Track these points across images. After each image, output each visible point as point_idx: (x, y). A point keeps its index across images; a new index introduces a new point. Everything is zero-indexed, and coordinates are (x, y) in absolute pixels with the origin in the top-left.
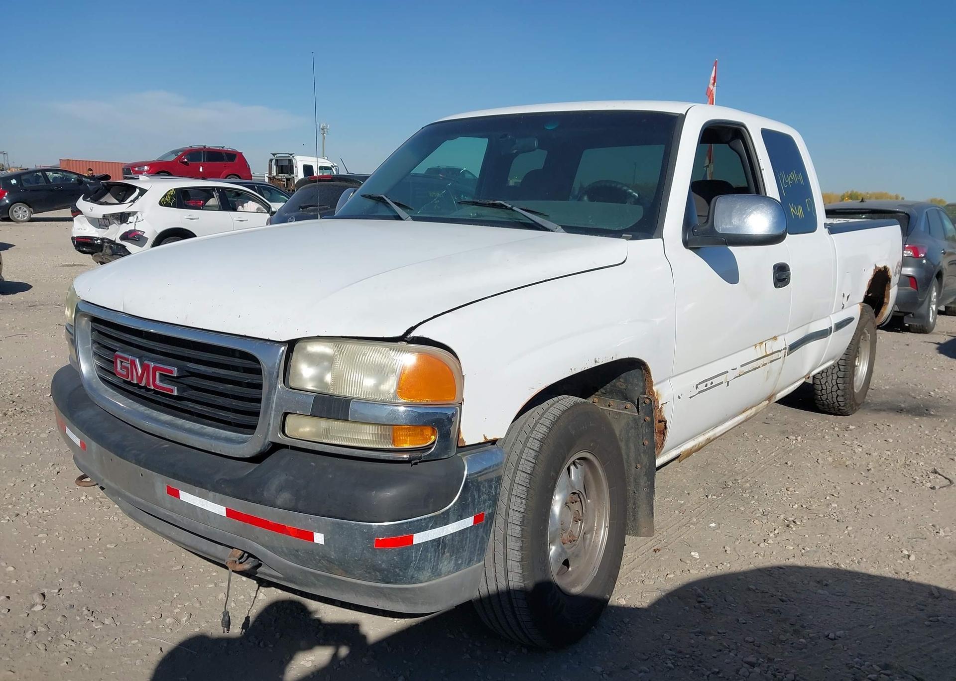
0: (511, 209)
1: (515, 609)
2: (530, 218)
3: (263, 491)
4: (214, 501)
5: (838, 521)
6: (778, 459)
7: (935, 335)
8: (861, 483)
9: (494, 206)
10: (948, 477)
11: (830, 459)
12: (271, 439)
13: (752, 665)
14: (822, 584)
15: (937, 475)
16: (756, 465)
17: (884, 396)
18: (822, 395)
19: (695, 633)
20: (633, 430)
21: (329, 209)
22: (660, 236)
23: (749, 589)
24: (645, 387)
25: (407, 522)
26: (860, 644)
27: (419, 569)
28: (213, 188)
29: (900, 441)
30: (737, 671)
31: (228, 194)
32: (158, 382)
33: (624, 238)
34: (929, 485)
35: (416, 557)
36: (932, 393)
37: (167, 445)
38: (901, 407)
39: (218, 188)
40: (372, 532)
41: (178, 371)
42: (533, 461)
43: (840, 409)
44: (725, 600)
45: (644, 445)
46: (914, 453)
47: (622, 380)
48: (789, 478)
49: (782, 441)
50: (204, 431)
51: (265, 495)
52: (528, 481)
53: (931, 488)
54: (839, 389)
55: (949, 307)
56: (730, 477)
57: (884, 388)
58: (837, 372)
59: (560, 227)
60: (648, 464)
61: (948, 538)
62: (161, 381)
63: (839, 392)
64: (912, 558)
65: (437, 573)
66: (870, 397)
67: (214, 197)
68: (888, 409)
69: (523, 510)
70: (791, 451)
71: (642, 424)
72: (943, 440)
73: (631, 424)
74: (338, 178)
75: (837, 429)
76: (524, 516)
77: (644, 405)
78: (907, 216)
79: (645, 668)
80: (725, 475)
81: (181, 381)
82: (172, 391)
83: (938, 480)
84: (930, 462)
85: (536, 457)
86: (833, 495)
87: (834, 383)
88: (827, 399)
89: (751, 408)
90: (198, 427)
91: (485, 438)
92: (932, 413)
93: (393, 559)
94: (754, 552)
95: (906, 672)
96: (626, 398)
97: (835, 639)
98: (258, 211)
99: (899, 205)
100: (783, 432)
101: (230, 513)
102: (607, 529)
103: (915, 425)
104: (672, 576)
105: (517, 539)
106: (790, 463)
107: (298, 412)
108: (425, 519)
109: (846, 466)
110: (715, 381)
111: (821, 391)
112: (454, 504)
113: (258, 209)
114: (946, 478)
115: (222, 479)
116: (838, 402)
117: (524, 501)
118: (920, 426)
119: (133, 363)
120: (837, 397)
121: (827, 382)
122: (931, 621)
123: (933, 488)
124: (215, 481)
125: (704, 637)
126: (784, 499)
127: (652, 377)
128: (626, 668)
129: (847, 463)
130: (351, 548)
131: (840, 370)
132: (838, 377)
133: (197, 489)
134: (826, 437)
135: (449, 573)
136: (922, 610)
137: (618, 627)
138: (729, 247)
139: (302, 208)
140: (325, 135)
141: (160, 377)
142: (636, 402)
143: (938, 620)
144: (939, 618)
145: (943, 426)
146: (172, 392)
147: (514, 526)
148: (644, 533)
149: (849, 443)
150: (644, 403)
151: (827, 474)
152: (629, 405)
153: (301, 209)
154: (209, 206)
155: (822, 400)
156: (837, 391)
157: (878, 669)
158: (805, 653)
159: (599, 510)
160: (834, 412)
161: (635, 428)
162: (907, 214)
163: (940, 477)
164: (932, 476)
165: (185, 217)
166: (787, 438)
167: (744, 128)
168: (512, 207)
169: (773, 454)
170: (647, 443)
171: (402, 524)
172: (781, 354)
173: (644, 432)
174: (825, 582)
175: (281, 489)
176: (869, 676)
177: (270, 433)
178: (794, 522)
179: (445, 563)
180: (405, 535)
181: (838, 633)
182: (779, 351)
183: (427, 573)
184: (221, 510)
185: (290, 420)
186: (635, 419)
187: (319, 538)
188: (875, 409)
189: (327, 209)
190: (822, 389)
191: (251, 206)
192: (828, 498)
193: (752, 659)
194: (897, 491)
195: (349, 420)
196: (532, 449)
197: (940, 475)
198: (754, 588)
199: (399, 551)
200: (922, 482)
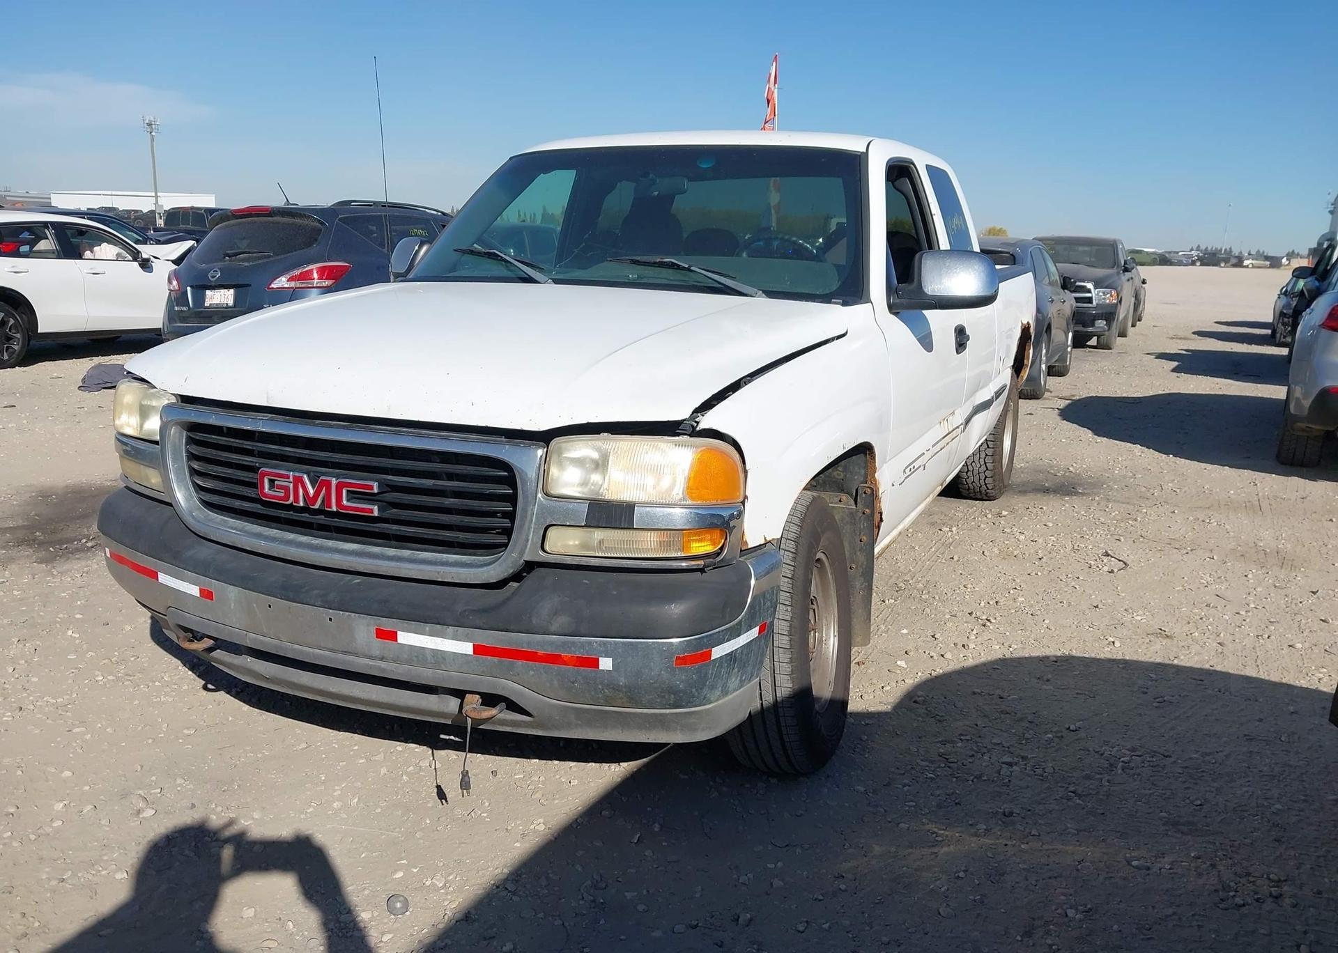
0: (689, 270)
1: (783, 728)
2: (719, 280)
3: (530, 617)
4: (455, 638)
5: (1032, 615)
6: (940, 554)
7: (1047, 401)
8: (1039, 574)
9: (662, 265)
10: (1121, 559)
11: (996, 550)
12: (527, 557)
13: (1010, 764)
14: (1043, 680)
15: (1109, 557)
16: (920, 563)
17: (1022, 476)
18: (968, 478)
19: (940, 742)
20: (848, 526)
21: (272, 256)
22: (869, 301)
23: (974, 693)
24: (866, 476)
25: (707, 636)
26: (1101, 732)
27: (713, 687)
28: (45, 225)
29: (1060, 524)
30: (999, 772)
31: (69, 232)
32: (345, 502)
33: (835, 303)
34: (1106, 569)
35: (712, 673)
36: (1071, 469)
37: (358, 580)
38: (1046, 487)
39: (52, 223)
40: (672, 649)
41: (379, 487)
42: (792, 564)
43: (987, 493)
44: (955, 707)
45: (861, 541)
46: (1079, 536)
47: (840, 469)
48: (961, 574)
49: (936, 534)
50: (419, 557)
51: (534, 622)
52: (791, 586)
53: (1110, 572)
54: (987, 469)
55: (1055, 366)
56: (898, 578)
57: (1019, 467)
58: (986, 449)
59: (761, 292)
60: (865, 563)
61: (1144, 621)
62: (348, 501)
63: (988, 474)
64: (1117, 644)
65: (725, 693)
66: (1016, 478)
67: (48, 239)
68: (1033, 490)
69: (789, 618)
70: (951, 544)
71: (860, 517)
72: (1102, 520)
73: (847, 518)
74: (279, 211)
75: (989, 516)
76: (791, 625)
77: (864, 495)
78: (1012, 257)
79: (906, 781)
80: (891, 577)
81: (379, 498)
82: (371, 511)
83: (1112, 563)
84: (1097, 544)
85: (794, 559)
86: (1016, 589)
87: (982, 463)
88: (973, 482)
89: (929, 496)
90: (409, 554)
91: (765, 538)
92: (1080, 491)
93: (692, 678)
94: (962, 656)
95: (1155, 752)
96: (842, 490)
97: (1076, 730)
98: (119, 258)
99: (1002, 244)
100: (933, 524)
101: (478, 650)
102: (836, 639)
103: (1067, 505)
104: (888, 688)
105: (785, 650)
106: (956, 558)
107: (568, 524)
108: (723, 631)
109: (1015, 556)
110: (916, 465)
111: (967, 473)
112: (746, 614)
113: (118, 255)
114: (1120, 561)
115: (465, 611)
116: (986, 484)
117: (789, 608)
118: (1074, 507)
119: (298, 480)
120: (985, 479)
121: (974, 461)
122: (1158, 702)
123: (1112, 572)
124: (458, 613)
125: (952, 745)
126: (967, 597)
127: (877, 464)
128: (889, 784)
129: (1015, 553)
130: (647, 671)
131: (988, 447)
132: (987, 455)
133: (428, 627)
134: (982, 526)
135: (735, 690)
136: (1146, 693)
137: (858, 746)
138: (923, 311)
139: (229, 257)
140: (153, 134)
141: (347, 495)
142: (854, 494)
143: (1164, 701)
144: (1165, 699)
145: (1096, 505)
146: (372, 513)
147: (781, 637)
148: (858, 642)
149: (1009, 531)
150: (865, 493)
151: (1000, 567)
152: (844, 497)
153: (227, 258)
154: (39, 252)
155: (967, 483)
156: (985, 472)
157: (1128, 752)
158: (1054, 747)
159: (826, 617)
160: (980, 497)
161: (851, 522)
162: (1012, 255)
163: (1113, 559)
164: (1106, 559)
165: (6, 269)
166: (940, 530)
167: (912, 166)
168: (690, 266)
169: (933, 549)
170: (864, 538)
171: (703, 637)
172: (959, 430)
173: (862, 527)
174: (1045, 678)
175: (556, 613)
176: (1122, 759)
177: (527, 550)
178: (989, 620)
179: (733, 680)
180: (705, 650)
181: (1078, 724)
182: (958, 427)
183: (718, 693)
184: (467, 648)
185: (552, 533)
186: (851, 513)
187: (606, 664)
188: (1020, 492)
189: (269, 256)
190: (968, 471)
191: (106, 250)
192: (1012, 592)
193: (1007, 759)
194: (1078, 578)
195: (635, 527)
196: (789, 551)
197: (1112, 557)
198: (979, 691)
199: (698, 668)
200: (1098, 567)
